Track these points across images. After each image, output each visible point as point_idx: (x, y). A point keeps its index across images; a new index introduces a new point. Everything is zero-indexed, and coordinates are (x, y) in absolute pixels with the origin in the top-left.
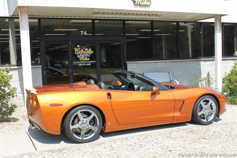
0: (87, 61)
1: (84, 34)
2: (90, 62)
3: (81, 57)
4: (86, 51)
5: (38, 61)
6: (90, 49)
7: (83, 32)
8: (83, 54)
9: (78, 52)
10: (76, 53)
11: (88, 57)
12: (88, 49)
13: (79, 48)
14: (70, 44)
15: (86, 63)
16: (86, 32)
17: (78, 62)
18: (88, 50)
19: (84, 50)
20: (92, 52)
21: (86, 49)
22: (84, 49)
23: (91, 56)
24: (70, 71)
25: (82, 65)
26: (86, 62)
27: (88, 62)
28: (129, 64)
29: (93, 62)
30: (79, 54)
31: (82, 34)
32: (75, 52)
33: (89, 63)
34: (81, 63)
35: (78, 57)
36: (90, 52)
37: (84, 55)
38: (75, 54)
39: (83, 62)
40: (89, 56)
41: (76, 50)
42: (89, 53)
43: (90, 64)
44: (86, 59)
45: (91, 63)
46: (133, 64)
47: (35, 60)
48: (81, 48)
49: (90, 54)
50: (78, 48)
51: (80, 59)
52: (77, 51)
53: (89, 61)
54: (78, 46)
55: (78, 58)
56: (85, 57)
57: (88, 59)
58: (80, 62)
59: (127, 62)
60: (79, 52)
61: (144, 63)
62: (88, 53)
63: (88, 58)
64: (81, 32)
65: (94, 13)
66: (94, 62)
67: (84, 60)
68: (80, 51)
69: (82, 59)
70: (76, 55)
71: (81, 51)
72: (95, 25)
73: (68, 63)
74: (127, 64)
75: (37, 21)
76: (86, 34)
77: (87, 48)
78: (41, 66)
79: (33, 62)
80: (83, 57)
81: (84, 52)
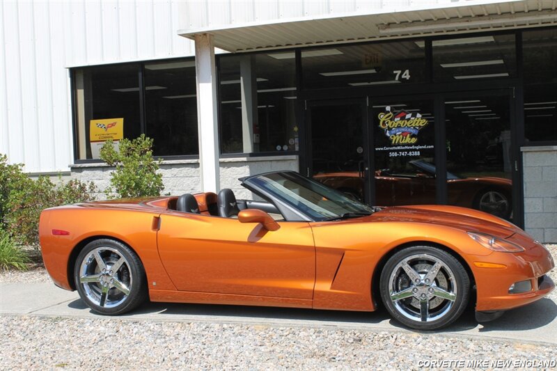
0: (411, 145)
1: (403, 76)
2: (417, 148)
3: (395, 135)
4: (409, 119)
5: (294, 145)
6: (419, 115)
7: (399, 72)
8: (399, 127)
9: (388, 123)
10: (381, 125)
11: (412, 136)
12: (414, 115)
13: (391, 113)
14: (366, 104)
15: (408, 151)
16: (407, 72)
17: (387, 149)
18: (412, 116)
19: (403, 118)
20: (423, 123)
21: (408, 116)
22: (403, 114)
24: (367, 169)
25: (396, 154)
26: (407, 147)
27: (413, 147)
28: (528, 154)
29: (425, 147)
30: (390, 129)
31: (397, 78)
32: (379, 123)
33: (415, 150)
34: (394, 151)
35: (388, 134)
36: (419, 121)
37: (403, 130)
38: (380, 128)
39: (399, 148)
40: (414, 132)
41: (382, 117)
42: (417, 124)
43: (419, 153)
44: (408, 140)
45: (419, 150)
46: (544, 154)
47: (290, 142)
48: (394, 113)
49: (420, 126)
50: (388, 112)
51: (392, 141)
52: (384, 122)
53: (416, 144)
54: (388, 108)
55: (388, 137)
56: (405, 134)
57: (414, 140)
58: (392, 146)
59: (522, 149)
60: (390, 123)
62: (413, 125)
63: (414, 139)
64: (395, 72)
65: (380, 26)
66: (430, 147)
67: (403, 142)
68: (391, 120)
70: (382, 132)
71: (396, 120)
72: (434, 53)
73: (362, 150)
74: (524, 154)
75: (292, 56)
76: (408, 77)
77: (410, 112)
78: (298, 156)
79: (285, 148)
80: (399, 135)
81: (401, 123)
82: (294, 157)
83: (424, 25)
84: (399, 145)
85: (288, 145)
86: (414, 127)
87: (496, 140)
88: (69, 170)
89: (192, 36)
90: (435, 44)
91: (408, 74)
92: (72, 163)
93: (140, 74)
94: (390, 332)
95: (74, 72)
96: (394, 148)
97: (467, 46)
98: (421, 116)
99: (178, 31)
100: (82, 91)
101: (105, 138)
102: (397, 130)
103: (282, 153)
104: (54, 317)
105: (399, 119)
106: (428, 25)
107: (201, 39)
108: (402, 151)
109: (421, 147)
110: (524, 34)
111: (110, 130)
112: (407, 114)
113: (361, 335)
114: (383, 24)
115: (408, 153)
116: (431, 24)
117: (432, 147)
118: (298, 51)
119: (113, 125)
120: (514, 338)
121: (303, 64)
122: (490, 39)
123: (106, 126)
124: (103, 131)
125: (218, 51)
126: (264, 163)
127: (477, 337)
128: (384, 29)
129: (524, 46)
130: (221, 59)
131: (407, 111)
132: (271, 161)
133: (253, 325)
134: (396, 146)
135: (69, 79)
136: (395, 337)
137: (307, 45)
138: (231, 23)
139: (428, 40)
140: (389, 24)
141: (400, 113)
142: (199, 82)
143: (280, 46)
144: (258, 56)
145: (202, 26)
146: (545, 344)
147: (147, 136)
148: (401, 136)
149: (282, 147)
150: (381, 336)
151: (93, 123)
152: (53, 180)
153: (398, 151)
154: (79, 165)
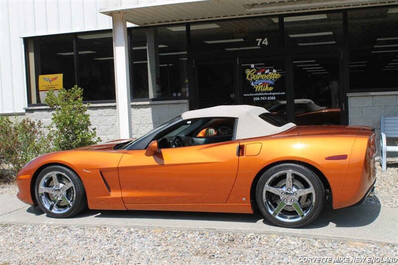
0: (269, 92)
1: (263, 43)
2: (273, 94)
3: (258, 85)
4: (267, 74)
5: (186, 92)
6: (274, 71)
7: (260, 40)
8: (260, 79)
9: (252, 76)
10: (247, 78)
11: (270, 86)
12: (271, 71)
13: (254, 69)
14: (237, 63)
15: (267, 96)
16: (266, 39)
17: (252, 95)
18: (270, 72)
19: (263, 73)
20: (277, 76)
21: (267, 71)
22: (263, 70)
23: (275, 82)
25: (258, 99)
26: (266, 94)
27: (271, 94)
28: (352, 98)
29: (279, 93)
30: (254, 81)
31: (259, 44)
33: (272, 96)
34: (257, 96)
35: (252, 84)
36: (274, 75)
37: (264, 81)
38: (247, 80)
39: (260, 94)
40: (271, 82)
41: (248, 72)
42: (273, 77)
43: (274, 97)
44: (267, 88)
45: (275, 95)
46: (363, 98)
47: (182, 90)
48: (257, 69)
49: (275, 79)
50: (253, 69)
51: (255, 89)
52: (250, 75)
53: (272, 92)
54: (253, 66)
55: (253, 87)
56: (265, 84)
57: (271, 89)
58: (256, 93)
59: (348, 95)
60: (254, 76)
61: (389, 97)
62: (271, 78)
63: (271, 87)
64: (257, 40)
65: (246, 6)
66: (282, 93)
67: (264, 90)
68: (255, 74)
69: (258, 88)
70: (249, 82)
71: (258, 74)
72: (285, 26)
73: (234, 96)
74: (349, 98)
75: (184, 28)
76: (266, 43)
77: (268, 69)
78: (188, 100)
79: (179, 94)
80: (261, 85)
81: (262, 76)
82: (186, 101)
83: (278, 5)
84: (260, 92)
85: (181, 92)
86: (271, 79)
87: (327, 88)
88: (24, 111)
89: (110, 14)
90: (286, 20)
91: (266, 41)
92: (26, 106)
93: (74, 42)
94: (255, 234)
95: (26, 40)
96: (257, 94)
97: (308, 21)
98: (276, 71)
99: (99, 10)
100: (33, 53)
101: (49, 88)
102: (259, 82)
103: (177, 98)
104: (4, 224)
105: (260, 73)
106: (281, 5)
107: (117, 16)
108: (263, 96)
109: (276, 94)
110: (349, 13)
111: (54, 83)
112: (266, 70)
113: (234, 236)
114: (249, 5)
115: (267, 98)
116: (283, 5)
117: (284, 93)
118: (188, 25)
119: (55, 79)
120: (347, 237)
121: (191, 35)
122: (324, 16)
123: (50, 79)
124: (48, 83)
125: (130, 25)
126: (164, 105)
127: (320, 237)
128: (250, 9)
129: (349, 22)
130: (133, 31)
131: (266, 68)
132: (169, 104)
133: (152, 229)
134: (258, 93)
135: (23, 46)
136: (259, 238)
137: (194, 21)
138: (138, 4)
139: (281, 17)
140: (253, 5)
141: (261, 69)
142: (115, 46)
143: (175, 21)
144: (159, 29)
145: (117, 6)
146: (371, 242)
147: (78, 87)
148: (262, 86)
149: (177, 94)
150: (249, 237)
151: (41, 77)
152: (11, 119)
153: (260, 96)
154: (31, 108)
